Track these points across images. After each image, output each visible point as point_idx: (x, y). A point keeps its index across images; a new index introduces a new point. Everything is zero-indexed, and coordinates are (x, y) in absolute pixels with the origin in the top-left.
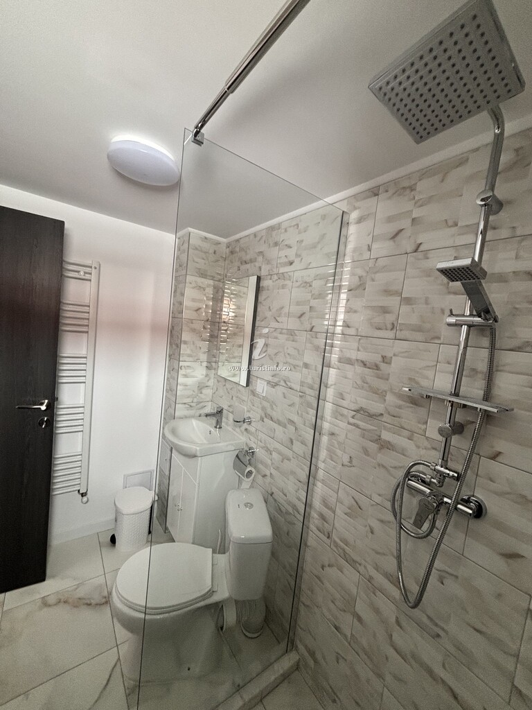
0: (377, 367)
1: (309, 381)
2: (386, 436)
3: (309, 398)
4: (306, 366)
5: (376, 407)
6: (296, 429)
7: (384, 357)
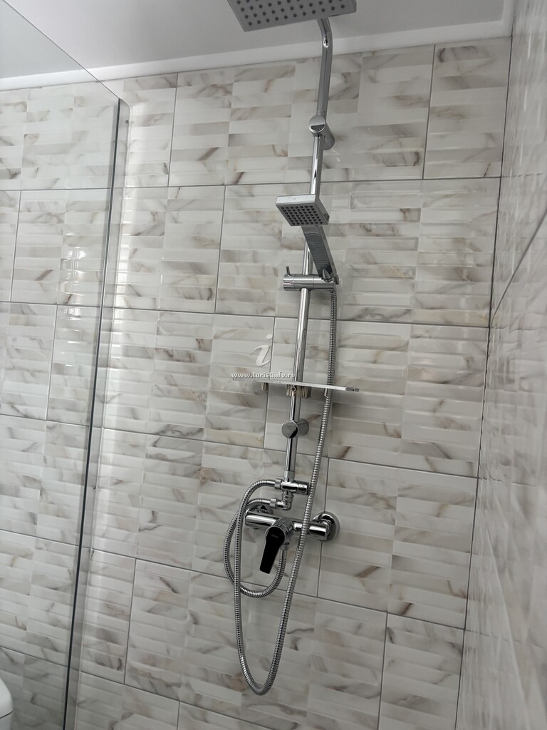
0: (191, 358)
1: (67, 395)
2: (209, 461)
3: (67, 429)
4: (59, 369)
5: (191, 420)
6: (42, 491)
7: (199, 341)
